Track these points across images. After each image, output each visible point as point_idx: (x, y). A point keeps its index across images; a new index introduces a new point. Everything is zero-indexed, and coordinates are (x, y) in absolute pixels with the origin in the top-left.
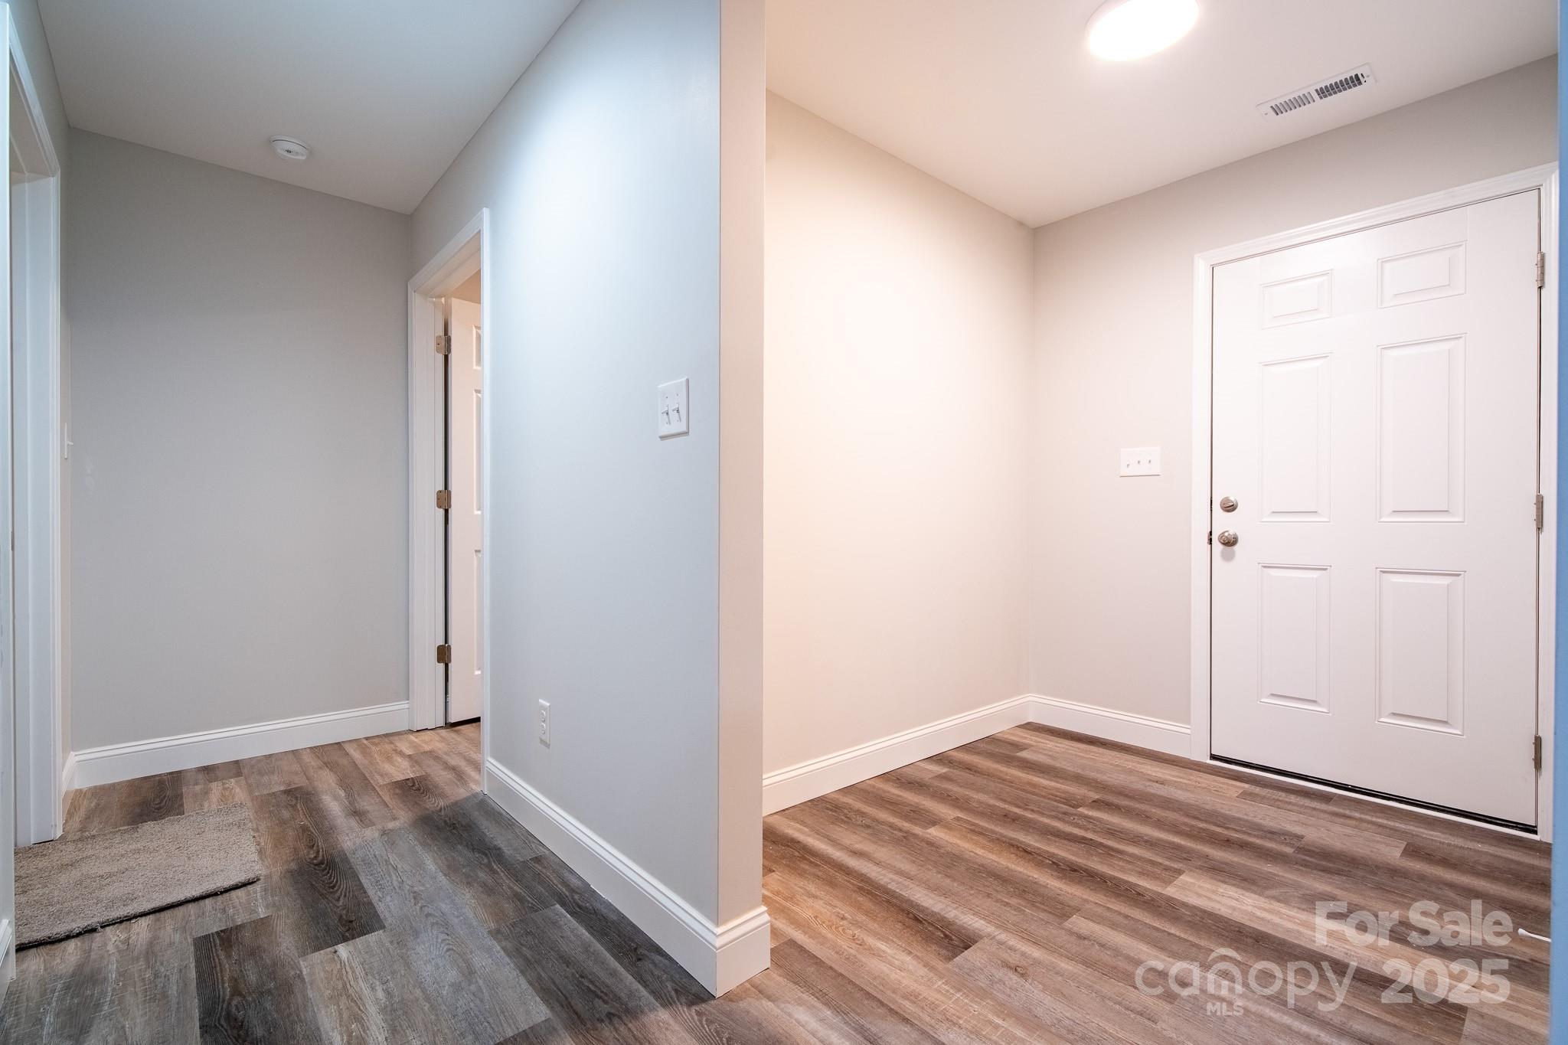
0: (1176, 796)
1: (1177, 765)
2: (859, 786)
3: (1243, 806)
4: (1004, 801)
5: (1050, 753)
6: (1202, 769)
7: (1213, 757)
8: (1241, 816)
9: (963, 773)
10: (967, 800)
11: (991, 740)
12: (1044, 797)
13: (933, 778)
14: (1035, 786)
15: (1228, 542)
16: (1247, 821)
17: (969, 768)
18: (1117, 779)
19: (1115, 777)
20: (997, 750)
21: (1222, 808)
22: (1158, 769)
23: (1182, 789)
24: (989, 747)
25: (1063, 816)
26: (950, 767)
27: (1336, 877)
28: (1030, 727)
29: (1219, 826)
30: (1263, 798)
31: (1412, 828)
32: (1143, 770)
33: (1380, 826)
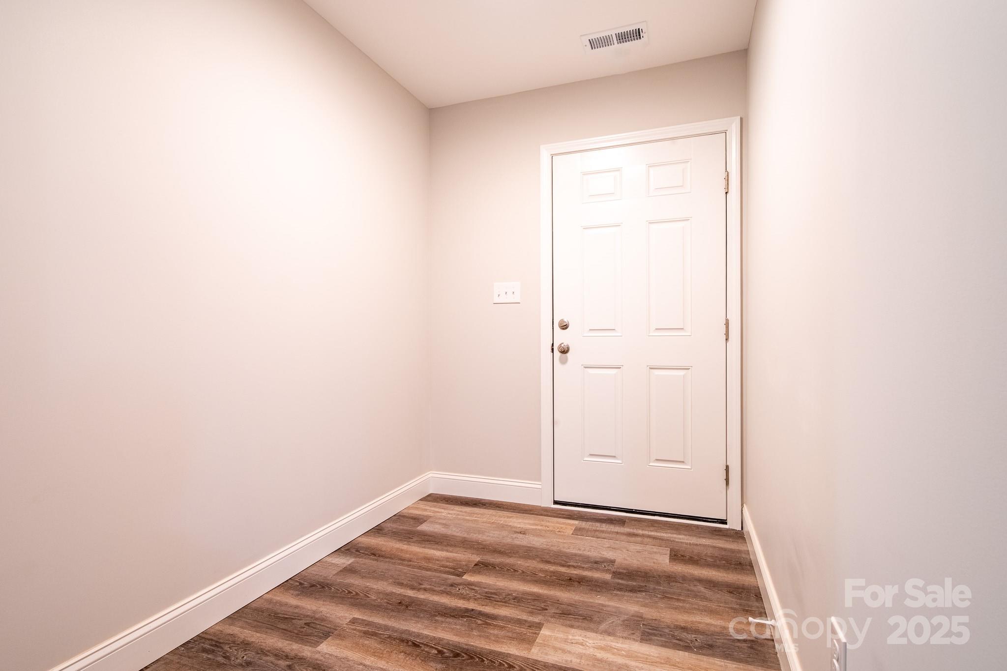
0: (534, 543)
1: (533, 514)
2: (254, 605)
3: (577, 542)
4: (401, 584)
5: (444, 522)
6: (549, 514)
7: (556, 503)
8: (576, 552)
9: (367, 561)
10: (367, 592)
11: (399, 517)
12: (436, 570)
13: (337, 574)
14: (428, 559)
15: (564, 351)
16: (580, 555)
17: (374, 553)
18: (491, 537)
19: (491, 535)
20: (401, 527)
21: (564, 547)
22: (520, 521)
23: (537, 536)
24: (395, 526)
25: (449, 589)
26: (356, 557)
27: (639, 595)
28: (432, 498)
29: (563, 566)
30: (588, 530)
31: (669, 535)
32: (510, 524)
33: (655, 538)
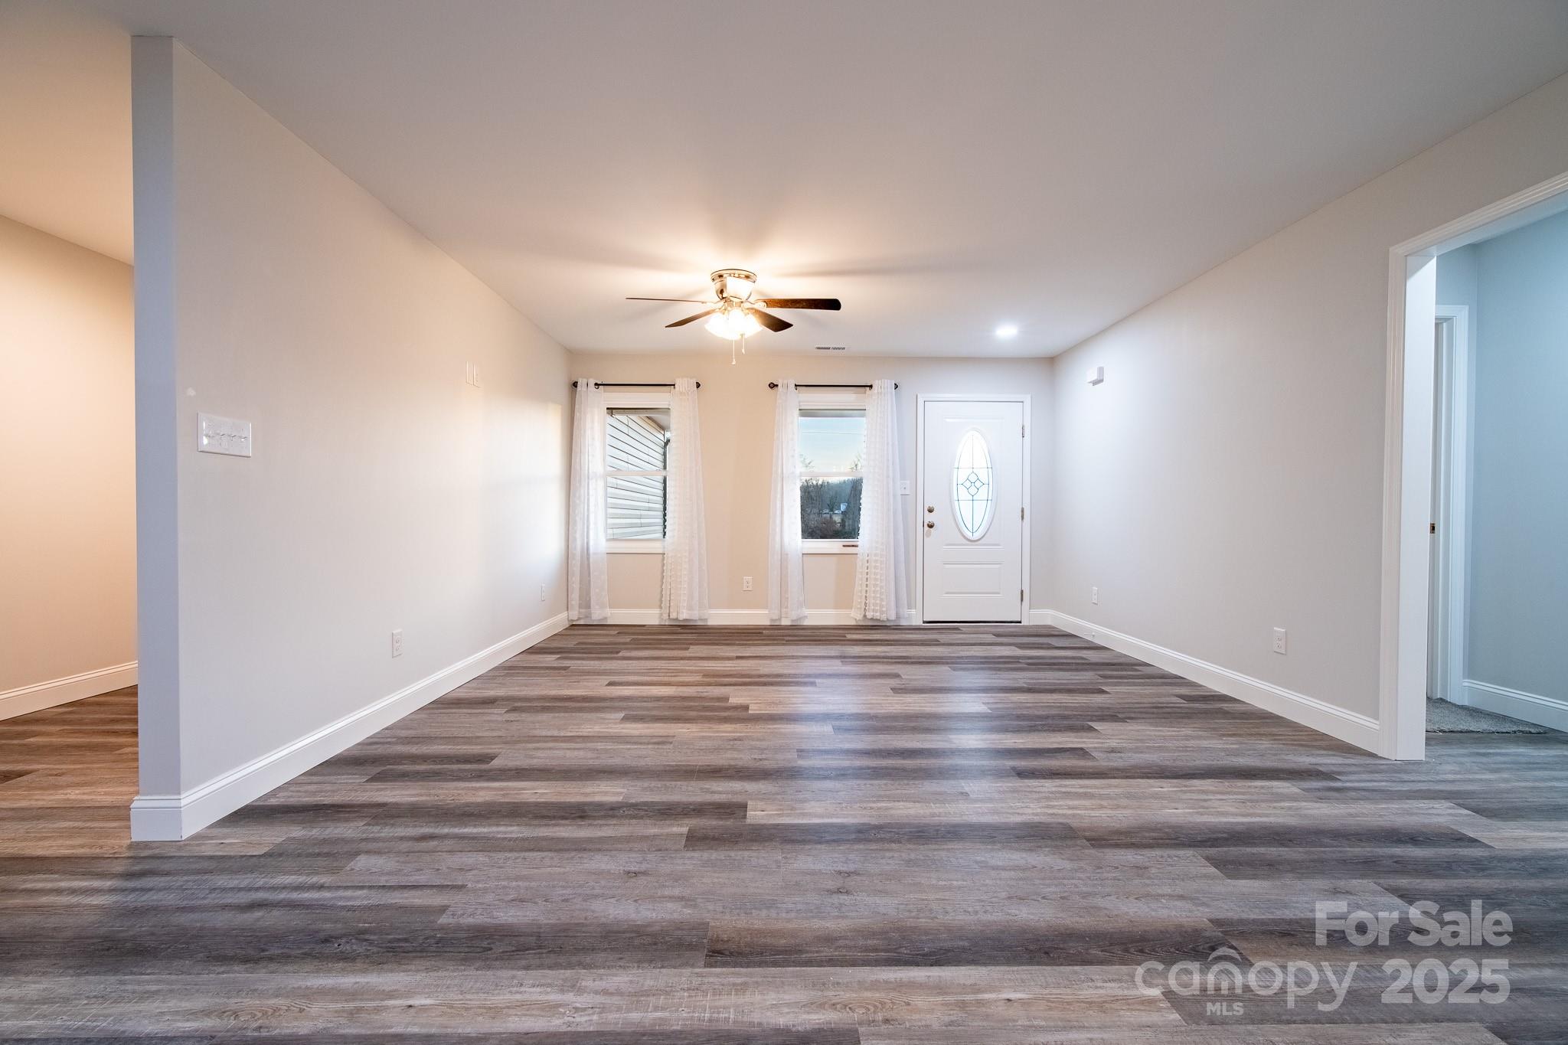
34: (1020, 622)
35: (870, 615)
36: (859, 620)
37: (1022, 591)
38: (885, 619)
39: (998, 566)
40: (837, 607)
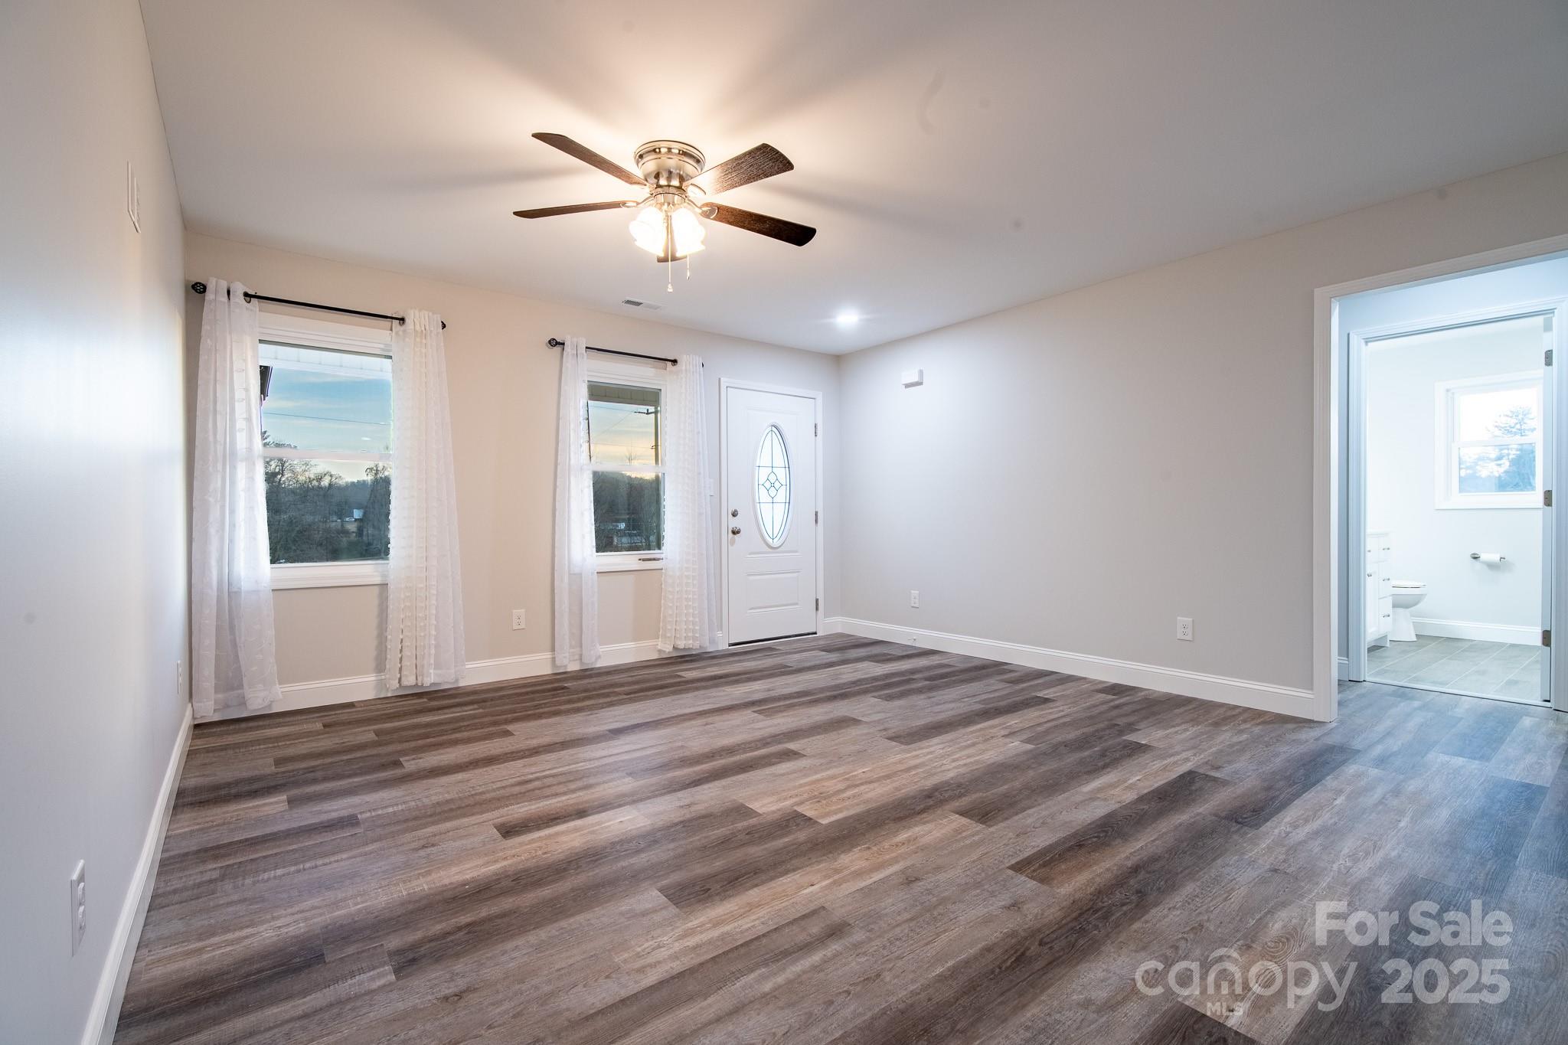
34: (815, 633)
35: (681, 644)
36: (669, 652)
37: (817, 600)
38: (698, 647)
39: (795, 575)
40: (635, 640)
